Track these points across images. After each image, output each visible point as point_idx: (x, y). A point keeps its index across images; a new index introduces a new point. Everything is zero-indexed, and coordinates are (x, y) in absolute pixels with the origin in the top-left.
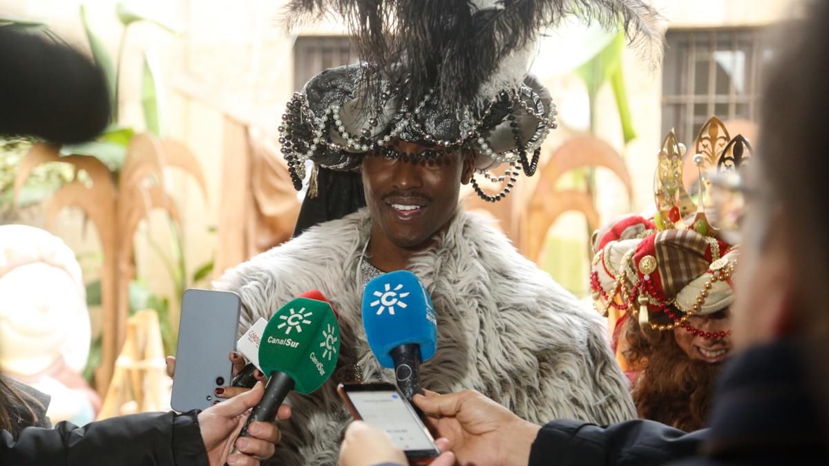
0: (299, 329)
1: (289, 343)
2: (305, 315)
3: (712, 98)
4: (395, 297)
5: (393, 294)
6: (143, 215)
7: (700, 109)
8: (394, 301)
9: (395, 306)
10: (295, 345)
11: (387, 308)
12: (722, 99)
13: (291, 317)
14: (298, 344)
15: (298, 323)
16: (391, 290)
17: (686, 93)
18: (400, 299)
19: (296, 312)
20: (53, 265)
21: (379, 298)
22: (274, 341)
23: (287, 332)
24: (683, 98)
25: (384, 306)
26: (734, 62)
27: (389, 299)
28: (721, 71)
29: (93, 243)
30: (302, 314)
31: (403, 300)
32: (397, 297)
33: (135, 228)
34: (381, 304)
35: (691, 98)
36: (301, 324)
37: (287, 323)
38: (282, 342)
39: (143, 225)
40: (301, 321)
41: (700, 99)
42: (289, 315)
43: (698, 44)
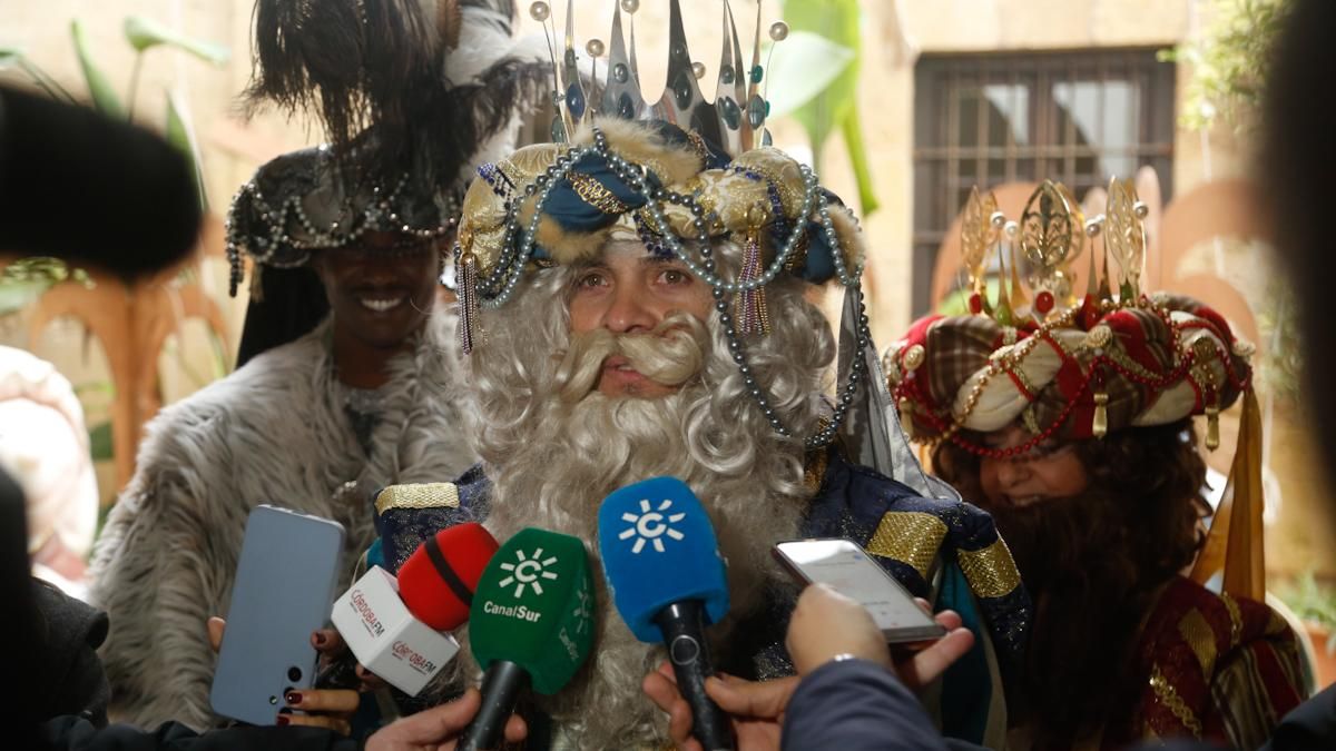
0: (538, 589)
1: (523, 613)
2: (546, 563)
3: (984, 151)
4: (661, 522)
5: (658, 517)
6: (172, 327)
7: (968, 167)
8: (661, 528)
9: (664, 537)
10: (534, 617)
11: (649, 541)
12: (997, 152)
13: (521, 567)
14: (538, 615)
15: (534, 577)
16: (654, 509)
17: (946, 144)
18: (670, 525)
19: (529, 557)
20: (40, 402)
21: (634, 525)
22: (496, 610)
23: (518, 594)
24: (942, 152)
25: (643, 537)
26: (1012, 100)
27: (651, 525)
28: (995, 113)
29: (99, 368)
30: (540, 561)
31: (676, 526)
32: (665, 521)
33: (160, 347)
34: (638, 535)
35: (954, 152)
36: (541, 580)
37: (515, 577)
38: (509, 612)
39: (171, 342)
40: (539, 574)
41: (967, 153)
42: (516, 562)
43: (964, 75)
